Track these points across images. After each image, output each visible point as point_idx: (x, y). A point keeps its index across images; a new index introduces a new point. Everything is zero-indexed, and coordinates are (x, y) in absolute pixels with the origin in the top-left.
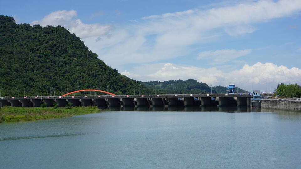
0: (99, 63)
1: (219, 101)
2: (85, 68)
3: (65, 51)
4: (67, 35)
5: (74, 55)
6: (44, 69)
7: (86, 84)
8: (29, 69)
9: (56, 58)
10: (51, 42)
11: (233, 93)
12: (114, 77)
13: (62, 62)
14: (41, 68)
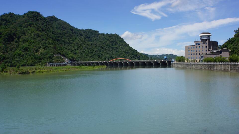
0: (129, 48)
1: (160, 63)
2: (124, 50)
3: (117, 43)
4: (118, 37)
5: (120, 45)
6: (107, 50)
7: (124, 56)
8: (102, 50)
9: (113, 46)
10: (111, 40)
11: (166, 60)
12: (135, 53)
13: (115, 47)
14: (106, 50)
